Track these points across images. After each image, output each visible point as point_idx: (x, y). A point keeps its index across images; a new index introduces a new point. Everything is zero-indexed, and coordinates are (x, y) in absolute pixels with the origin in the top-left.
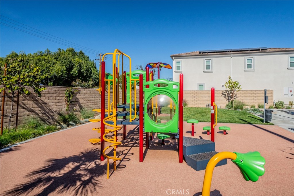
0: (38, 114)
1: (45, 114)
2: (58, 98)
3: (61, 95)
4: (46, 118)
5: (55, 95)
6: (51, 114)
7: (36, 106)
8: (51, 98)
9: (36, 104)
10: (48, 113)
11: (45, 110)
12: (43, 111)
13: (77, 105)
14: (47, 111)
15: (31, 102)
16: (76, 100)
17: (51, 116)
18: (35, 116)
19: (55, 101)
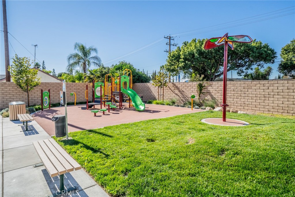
0: (180, 97)
1: (184, 98)
2: (192, 89)
3: (194, 87)
4: (184, 100)
5: (190, 87)
6: (187, 98)
7: (179, 93)
8: (187, 89)
9: (179, 92)
10: (185, 98)
11: (184, 96)
12: (182, 96)
13: (209, 96)
14: (185, 96)
15: (177, 91)
16: (208, 92)
17: (187, 100)
18: (179, 98)
19: (190, 91)
